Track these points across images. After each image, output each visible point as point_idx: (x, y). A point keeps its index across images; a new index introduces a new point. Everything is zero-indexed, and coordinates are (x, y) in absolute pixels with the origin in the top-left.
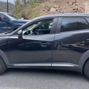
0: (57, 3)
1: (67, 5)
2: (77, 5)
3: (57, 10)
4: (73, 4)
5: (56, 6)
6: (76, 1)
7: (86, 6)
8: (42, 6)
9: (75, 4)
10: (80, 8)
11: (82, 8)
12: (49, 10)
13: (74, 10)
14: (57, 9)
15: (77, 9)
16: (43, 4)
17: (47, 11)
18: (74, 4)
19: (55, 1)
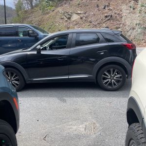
0: (81, 6)
1: (96, 9)
2: (111, 10)
3: (81, 18)
4: (104, 8)
5: (79, 12)
6: (109, 4)
7: (124, 11)
8: (58, 11)
9: (108, 8)
10: (116, 13)
11: (118, 14)
12: (69, 18)
13: (106, 17)
14: (82, 16)
15: (111, 16)
16: (60, 9)
17: (66, 19)
18: (106, 8)
19: (79, 4)
